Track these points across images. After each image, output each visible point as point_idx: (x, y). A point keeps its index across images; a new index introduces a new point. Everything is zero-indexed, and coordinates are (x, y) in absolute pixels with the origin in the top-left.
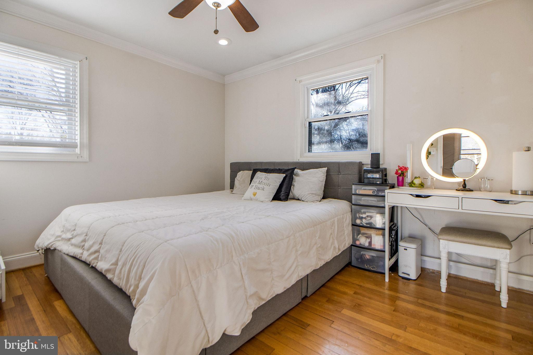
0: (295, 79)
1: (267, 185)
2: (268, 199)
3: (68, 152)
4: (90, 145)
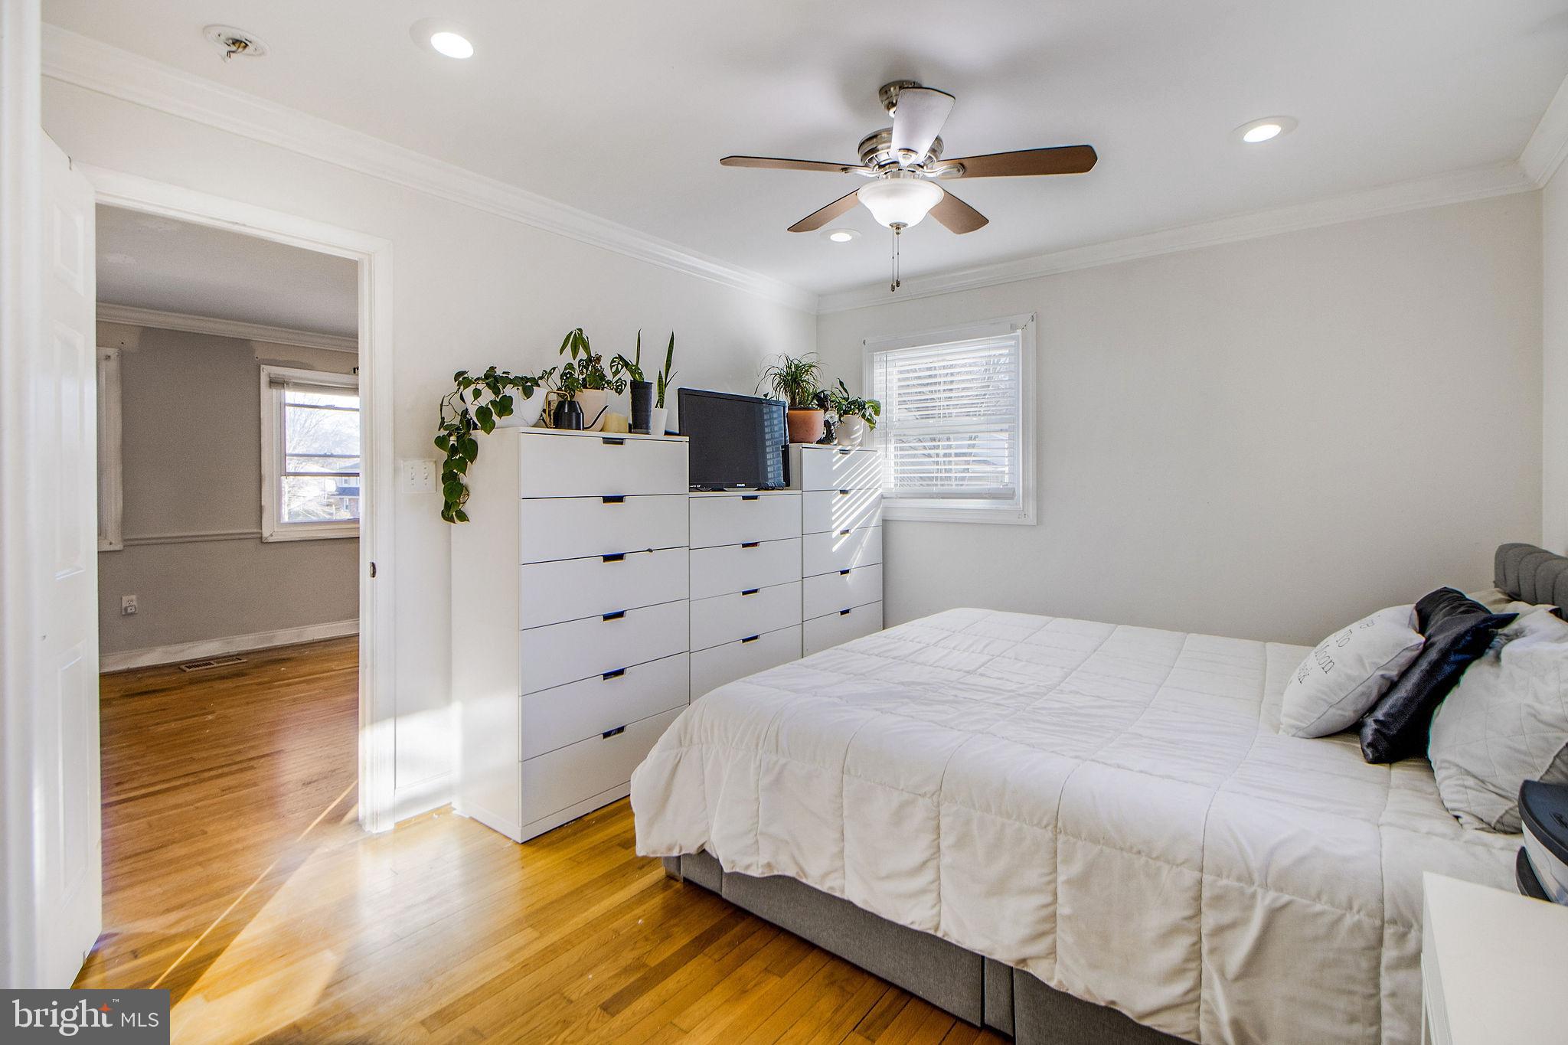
1: (1323, 666)
2: (1293, 722)
3: (1006, 507)
4: (1040, 491)
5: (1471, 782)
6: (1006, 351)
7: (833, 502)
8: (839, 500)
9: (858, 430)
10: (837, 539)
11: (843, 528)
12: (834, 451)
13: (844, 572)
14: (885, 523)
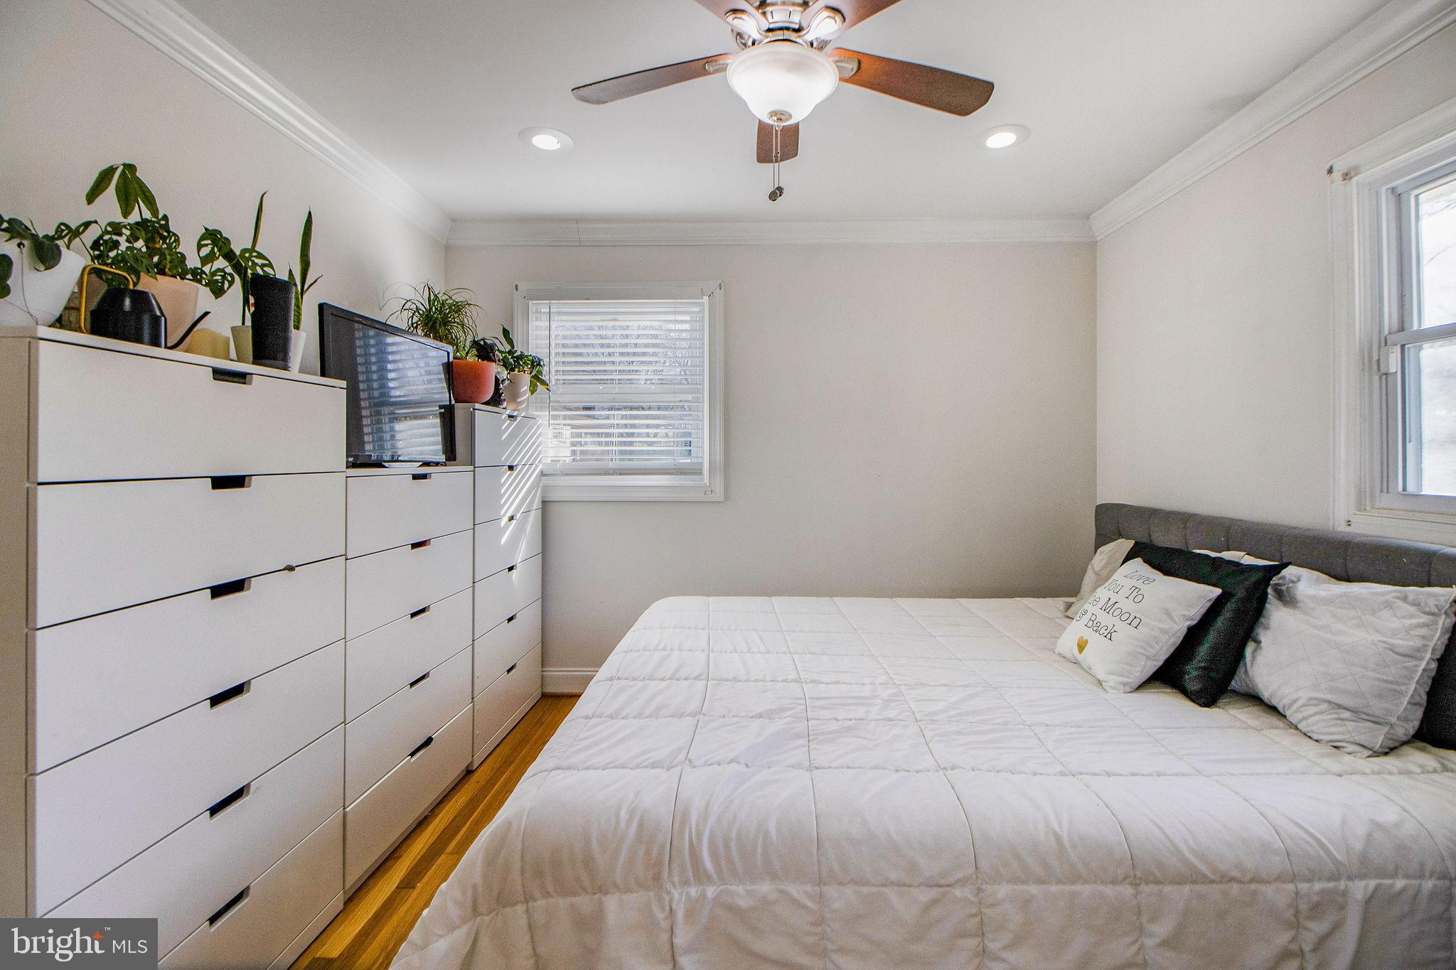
0: (1328, 167)
1: (1129, 621)
2: (1121, 679)
3: (690, 483)
4: (727, 465)
5: (1347, 715)
6: (687, 318)
7: (502, 482)
8: (507, 479)
9: (525, 393)
10: (507, 527)
11: (509, 514)
12: (504, 416)
13: (511, 569)
14: (545, 503)
